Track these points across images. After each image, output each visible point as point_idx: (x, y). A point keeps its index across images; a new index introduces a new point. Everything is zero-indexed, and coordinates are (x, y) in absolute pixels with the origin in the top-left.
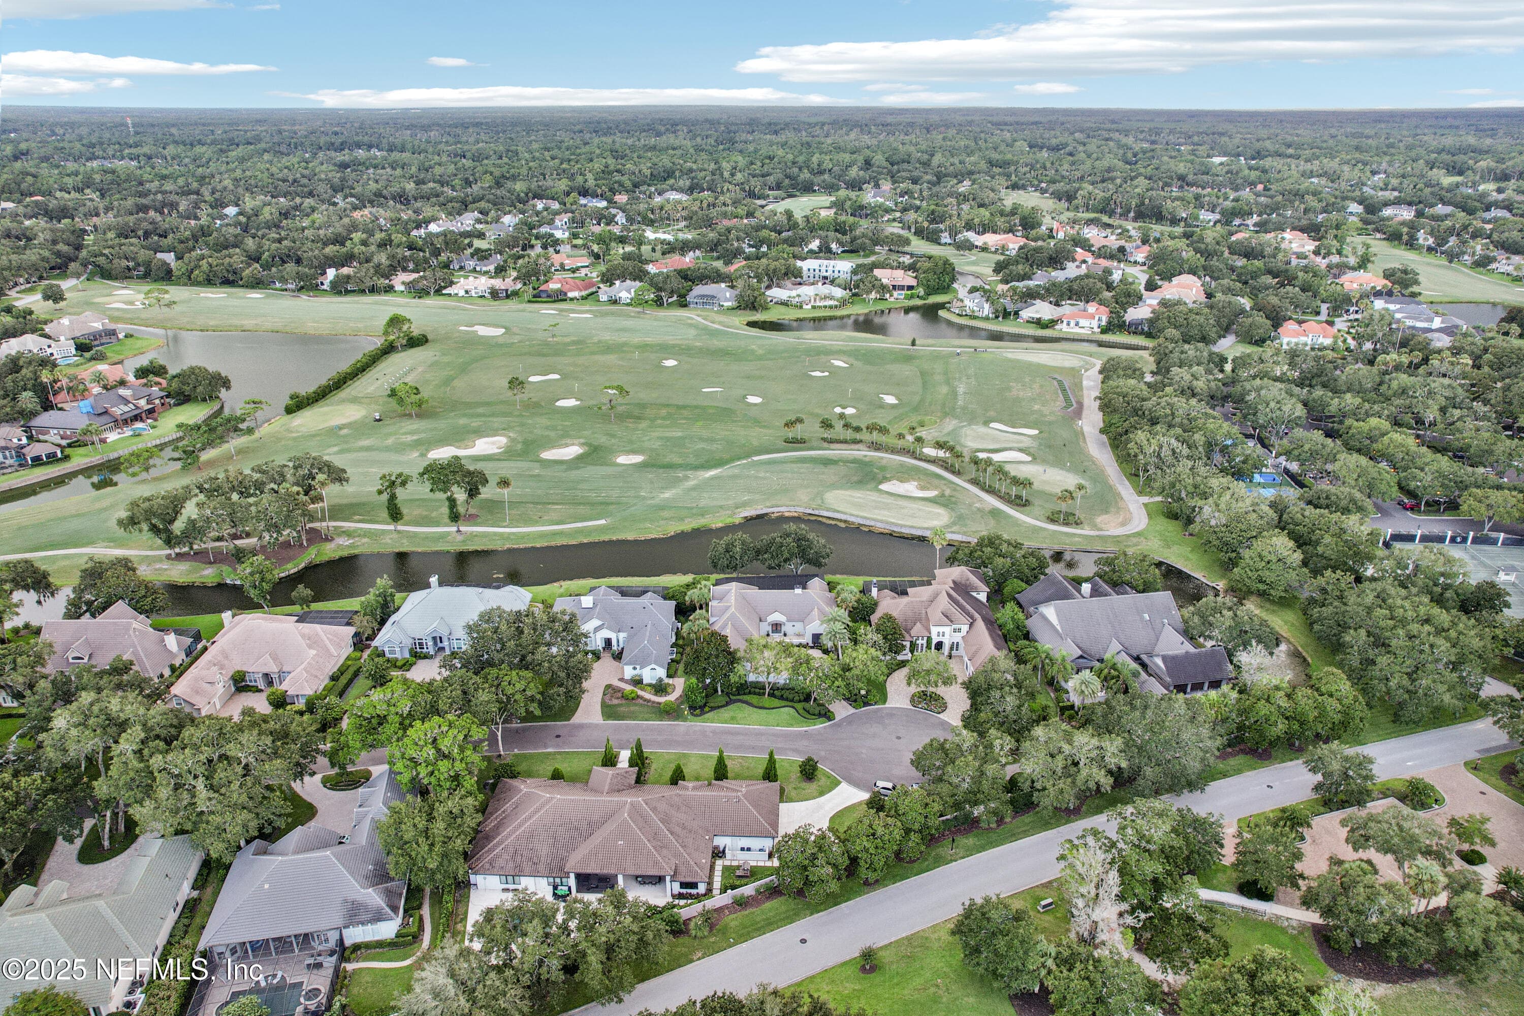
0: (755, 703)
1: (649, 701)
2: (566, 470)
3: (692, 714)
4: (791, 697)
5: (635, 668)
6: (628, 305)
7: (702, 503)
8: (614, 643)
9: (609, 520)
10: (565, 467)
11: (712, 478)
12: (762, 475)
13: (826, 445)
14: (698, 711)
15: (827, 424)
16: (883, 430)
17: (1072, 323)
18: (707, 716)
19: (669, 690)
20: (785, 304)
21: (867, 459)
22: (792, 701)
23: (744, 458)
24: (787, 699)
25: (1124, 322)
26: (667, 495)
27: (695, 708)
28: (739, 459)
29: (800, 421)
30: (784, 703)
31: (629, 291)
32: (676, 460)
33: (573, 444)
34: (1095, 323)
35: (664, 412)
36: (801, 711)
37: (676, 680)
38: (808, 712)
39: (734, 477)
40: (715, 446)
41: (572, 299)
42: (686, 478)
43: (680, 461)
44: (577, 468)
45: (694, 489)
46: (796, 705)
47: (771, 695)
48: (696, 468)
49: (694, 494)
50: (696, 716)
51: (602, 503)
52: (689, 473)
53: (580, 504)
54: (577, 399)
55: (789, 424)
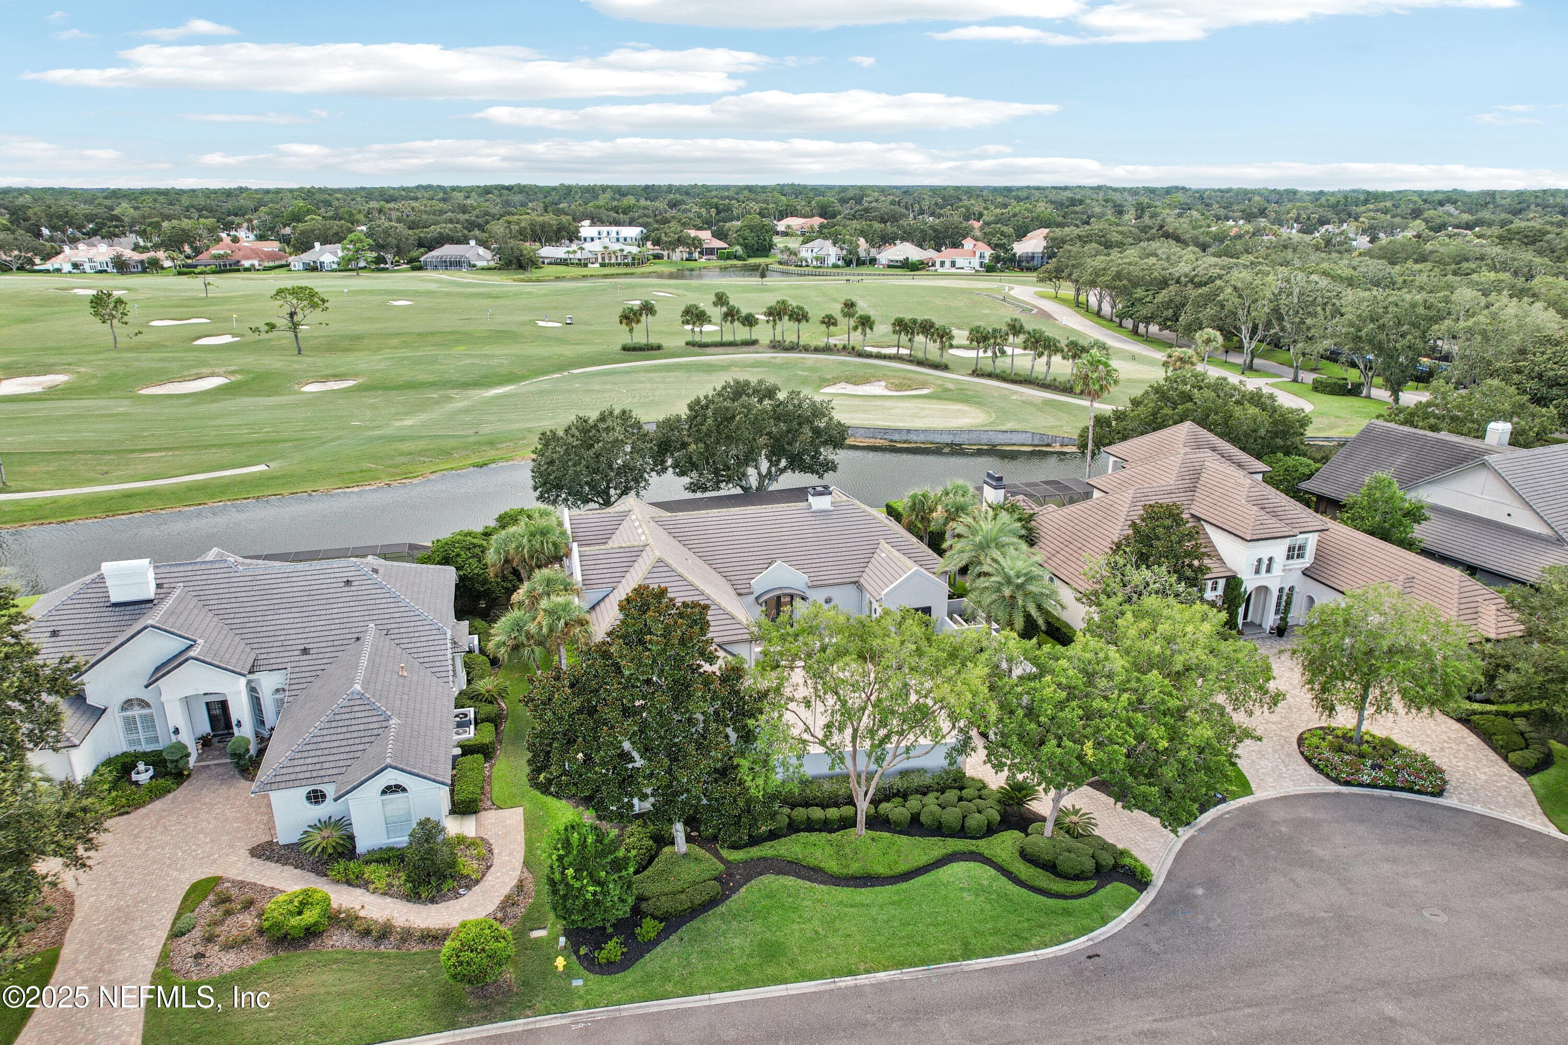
0: (832, 866)
1: (385, 932)
2: (188, 405)
3: (590, 964)
4: (951, 815)
5: (316, 797)
6: (333, 271)
7: (486, 429)
8: (240, 710)
9: (273, 465)
10: (188, 401)
11: (499, 397)
12: (597, 387)
13: (696, 349)
14: (613, 949)
15: (695, 316)
16: (799, 316)
17: (948, 264)
18: (653, 961)
19: (468, 864)
20: (564, 262)
21: (778, 361)
22: (962, 832)
23: (553, 372)
24: (938, 830)
25: (1014, 254)
26: (409, 422)
27: (598, 937)
28: (546, 373)
29: (647, 308)
30: (937, 847)
31: (335, 254)
32: (422, 377)
33: (212, 375)
34: (976, 262)
35: (395, 341)
36: (1024, 870)
37: (490, 818)
38: (1051, 867)
39: (541, 392)
40: (495, 362)
41: (247, 270)
42: (448, 399)
43: (431, 378)
44: (215, 401)
45: (466, 411)
46: (982, 845)
47: (877, 822)
48: (465, 386)
49: (468, 418)
50: (610, 968)
51: (259, 442)
52: (452, 393)
53: (213, 446)
54: (234, 335)
55: (630, 318)
